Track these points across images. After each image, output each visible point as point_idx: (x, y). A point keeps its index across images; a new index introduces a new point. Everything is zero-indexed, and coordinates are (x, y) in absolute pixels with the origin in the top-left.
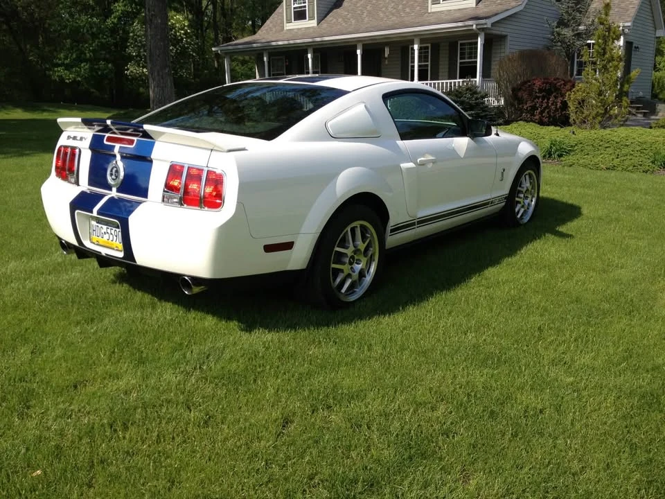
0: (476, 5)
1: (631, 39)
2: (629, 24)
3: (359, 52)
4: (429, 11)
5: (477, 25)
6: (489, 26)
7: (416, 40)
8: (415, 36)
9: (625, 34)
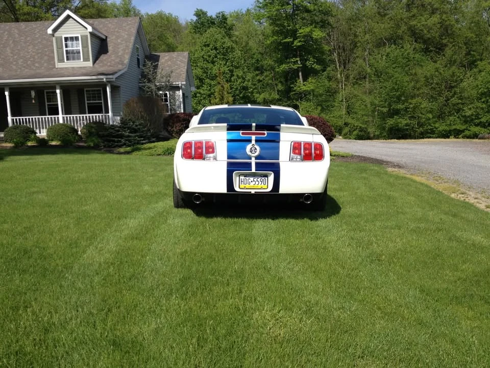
0: (93, 65)
1: (185, 92)
2: (184, 83)
3: (7, 93)
4: (57, 67)
5: (106, 79)
6: (114, 80)
7: (58, 87)
8: (57, 83)
9: (182, 89)
